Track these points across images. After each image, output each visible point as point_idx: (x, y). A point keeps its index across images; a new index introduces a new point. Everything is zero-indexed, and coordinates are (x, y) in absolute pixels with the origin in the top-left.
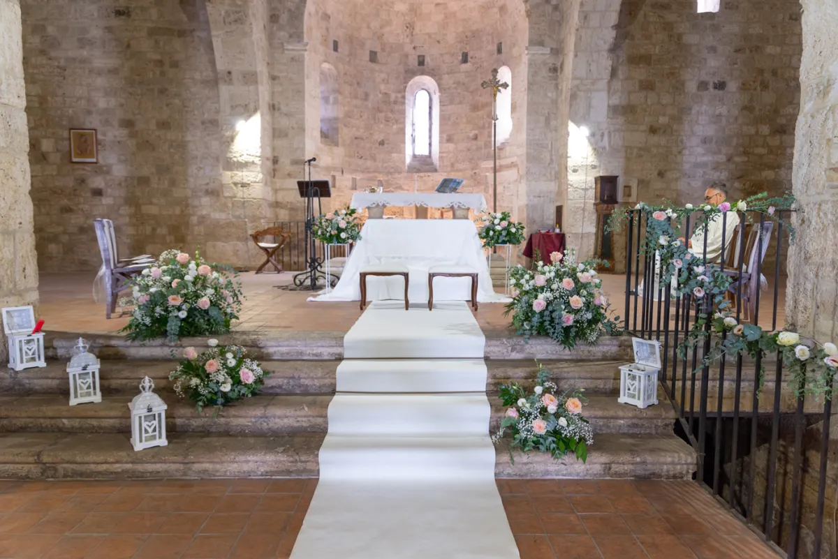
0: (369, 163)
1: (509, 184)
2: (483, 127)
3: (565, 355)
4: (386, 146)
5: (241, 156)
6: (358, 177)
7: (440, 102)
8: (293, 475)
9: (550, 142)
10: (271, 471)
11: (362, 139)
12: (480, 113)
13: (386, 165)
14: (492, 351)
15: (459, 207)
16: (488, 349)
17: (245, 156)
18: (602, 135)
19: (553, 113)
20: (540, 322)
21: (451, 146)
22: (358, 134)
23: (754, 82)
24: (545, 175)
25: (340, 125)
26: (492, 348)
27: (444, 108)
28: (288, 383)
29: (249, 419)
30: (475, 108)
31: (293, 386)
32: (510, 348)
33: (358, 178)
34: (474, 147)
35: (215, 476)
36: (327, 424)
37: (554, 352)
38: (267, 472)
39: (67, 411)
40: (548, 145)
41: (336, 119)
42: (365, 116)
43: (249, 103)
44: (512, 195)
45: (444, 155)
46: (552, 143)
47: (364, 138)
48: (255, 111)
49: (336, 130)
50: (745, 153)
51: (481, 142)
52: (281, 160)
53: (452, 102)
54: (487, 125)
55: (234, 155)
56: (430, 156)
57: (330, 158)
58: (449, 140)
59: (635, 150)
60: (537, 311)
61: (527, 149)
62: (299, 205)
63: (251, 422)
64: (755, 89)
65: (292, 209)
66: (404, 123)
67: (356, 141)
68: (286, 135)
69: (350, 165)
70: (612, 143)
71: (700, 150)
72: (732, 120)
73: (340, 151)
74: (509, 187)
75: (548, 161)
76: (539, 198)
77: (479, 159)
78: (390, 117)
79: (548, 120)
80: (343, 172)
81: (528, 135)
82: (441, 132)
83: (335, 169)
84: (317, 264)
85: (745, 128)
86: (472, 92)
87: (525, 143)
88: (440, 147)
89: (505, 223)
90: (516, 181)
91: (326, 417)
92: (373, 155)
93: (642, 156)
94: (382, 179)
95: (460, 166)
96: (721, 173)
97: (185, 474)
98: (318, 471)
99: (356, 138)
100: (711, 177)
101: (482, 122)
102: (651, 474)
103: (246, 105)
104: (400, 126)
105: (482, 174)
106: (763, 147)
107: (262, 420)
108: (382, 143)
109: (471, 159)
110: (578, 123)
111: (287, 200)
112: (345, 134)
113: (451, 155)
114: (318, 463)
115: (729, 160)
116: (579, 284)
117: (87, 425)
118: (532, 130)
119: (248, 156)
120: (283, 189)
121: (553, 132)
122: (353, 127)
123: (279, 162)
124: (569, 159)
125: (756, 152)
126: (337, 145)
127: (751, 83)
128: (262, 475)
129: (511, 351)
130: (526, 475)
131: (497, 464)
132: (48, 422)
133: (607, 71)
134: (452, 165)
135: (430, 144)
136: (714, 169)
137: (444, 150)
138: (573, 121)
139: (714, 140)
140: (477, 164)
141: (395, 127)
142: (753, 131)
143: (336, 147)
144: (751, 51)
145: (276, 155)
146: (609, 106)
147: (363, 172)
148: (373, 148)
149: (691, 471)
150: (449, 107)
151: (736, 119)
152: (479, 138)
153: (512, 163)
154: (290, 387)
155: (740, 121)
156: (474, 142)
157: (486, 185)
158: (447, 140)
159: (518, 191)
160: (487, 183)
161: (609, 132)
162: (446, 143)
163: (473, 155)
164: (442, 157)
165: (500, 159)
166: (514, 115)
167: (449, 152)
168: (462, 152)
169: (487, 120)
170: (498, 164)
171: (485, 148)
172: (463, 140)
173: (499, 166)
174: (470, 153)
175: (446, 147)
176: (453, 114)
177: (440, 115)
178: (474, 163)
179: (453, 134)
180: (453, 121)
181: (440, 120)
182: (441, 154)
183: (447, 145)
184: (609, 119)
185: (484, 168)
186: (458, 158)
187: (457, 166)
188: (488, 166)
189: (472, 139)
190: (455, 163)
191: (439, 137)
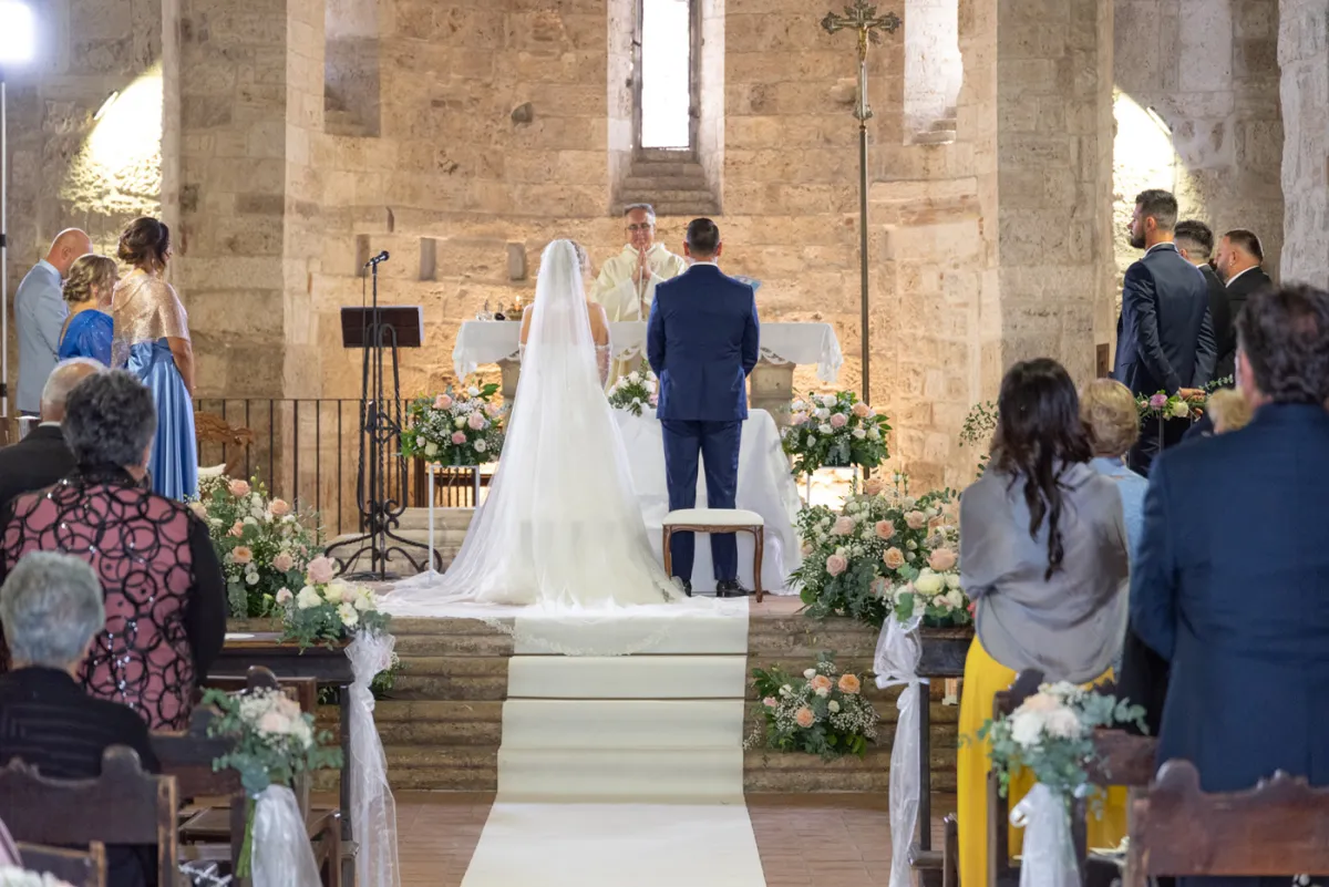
0: (479, 188)
1: (956, 266)
2: (876, 67)
4: (537, 124)
5: (100, 197)
6: (443, 235)
8: (460, 787)
9: (1075, 139)
10: (429, 782)
11: (457, 104)
13: (536, 190)
14: (762, 644)
16: (755, 640)
17: (115, 196)
18: (1218, 132)
21: (767, 125)
22: (442, 88)
24: (1058, 245)
25: (385, 65)
26: (762, 639)
28: (432, 683)
31: (438, 689)
32: (791, 638)
33: (441, 239)
34: (846, 132)
36: (501, 733)
37: (866, 645)
38: (423, 783)
40: (1067, 148)
41: (371, 43)
42: (468, 26)
43: (131, 37)
44: (965, 305)
45: (745, 155)
46: (1080, 143)
47: (464, 100)
48: (149, 60)
49: (372, 82)
52: (207, 198)
54: (886, 62)
55: (81, 193)
56: (693, 155)
57: (352, 178)
58: (762, 103)
60: (835, 575)
61: (1002, 159)
62: (261, 340)
63: (389, 730)
65: (237, 354)
66: (601, 43)
67: (436, 114)
68: (226, 118)
69: (415, 196)
70: (1250, 155)
73: (380, 151)
74: (955, 278)
75: (1070, 202)
76: (1041, 320)
78: (554, 27)
79: (1065, 71)
80: (391, 220)
81: (1003, 117)
82: (733, 75)
83: (367, 213)
84: (386, 517)
87: (994, 142)
88: (729, 128)
89: (842, 417)
90: (975, 258)
91: (499, 721)
92: (491, 159)
94: (523, 241)
95: (799, 198)
98: (496, 781)
99: (437, 104)
103: (121, 43)
104: (591, 54)
105: (871, 227)
107: (403, 726)
108: (524, 117)
109: (836, 173)
111: (224, 325)
112: (401, 92)
114: (495, 769)
116: (908, 531)
118: (1017, 101)
119: (124, 198)
120: (211, 291)
121: (1086, 107)
122: (426, 66)
123: (199, 205)
126: (372, 131)
128: (415, 788)
129: (795, 643)
130: (788, 788)
131: (747, 771)
134: (772, 191)
135: (694, 113)
137: (743, 138)
140: (856, 194)
141: (570, 57)
143: (370, 140)
145: (191, 181)
146: (1235, 42)
147: (457, 218)
148: (495, 137)
153: (965, 197)
154: (435, 691)
156: (842, 114)
157: (886, 266)
158: (753, 103)
159: (980, 293)
160: (889, 259)
161: (1239, 122)
162: (750, 115)
163: (842, 159)
164: (733, 164)
165: (926, 180)
166: (967, 42)
167: (760, 147)
168: (804, 147)
169: (888, 46)
170: (922, 198)
171: (881, 141)
172: (808, 105)
173: (925, 204)
174: (832, 152)
175: (749, 128)
176: (773, 13)
177: (727, 16)
178: (846, 188)
179: (774, 85)
180: (775, 37)
181: (727, 33)
182: (731, 153)
183: (751, 121)
184: (1237, 84)
185: (878, 206)
186: (790, 168)
187: (787, 194)
188: (893, 201)
189: (838, 102)
190: (781, 183)
191: (725, 90)
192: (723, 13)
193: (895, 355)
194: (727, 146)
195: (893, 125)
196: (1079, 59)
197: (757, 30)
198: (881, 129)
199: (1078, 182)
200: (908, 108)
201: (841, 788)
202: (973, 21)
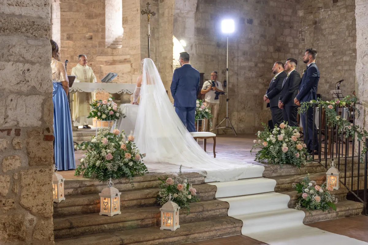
1: (123, 74)
2: (97, 31)
3: (292, 173)
7: (61, 9)
9: (155, 47)
10: (222, 234)
12: (94, 21)
14: (265, 174)
15: (127, 93)
18: (192, 47)
19: (156, 28)
20: (286, 157)
21: (71, 43)
23: (266, 21)
27: (64, 13)
29: (194, 214)
30: (90, 16)
34: (90, 45)
35: (199, 240)
39: (110, 219)
40: (153, 49)
45: (66, 49)
50: (263, 62)
51: (96, 41)
53: (70, 9)
54: (100, 30)
58: (69, 38)
59: (210, 57)
60: (285, 152)
64: (266, 25)
70: (198, 52)
71: (242, 59)
72: (256, 42)
77: (94, 54)
81: (141, 41)
82: (62, 31)
85: (262, 47)
86: (87, 4)
88: (62, 43)
90: (130, 72)
93: (213, 61)
96: (253, 73)
97: (186, 241)
100: (248, 75)
101: (96, 27)
102: (350, 214)
105: (97, 66)
106: (271, 58)
109: (88, 54)
110: (178, 38)
113: (71, 49)
115: (256, 65)
117: (117, 227)
121: (157, 41)
124: (173, 61)
125: (268, 61)
127: (264, 22)
128: (218, 237)
132: (97, 227)
133: (194, 6)
136: (249, 70)
137: (65, 45)
138: (176, 36)
139: (249, 54)
140: (93, 58)
142: (266, 50)
144: (263, 3)
146: (195, 28)
149: (361, 211)
150: (68, 13)
151: (258, 42)
152: (93, 38)
153: (126, 59)
155: (260, 43)
156: (89, 41)
157: (101, 74)
158: (67, 38)
159: (132, 80)
160: (102, 72)
161: (195, 45)
162: (66, 40)
163: (89, 51)
164: (63, 51)
165: (113, 56)
166: (125, 26)
167: (69, 47)
168: (79, 48)
169: (101, 27)
170: (112, 59)
171: (99, 47)
172: (81, 39)
173: (112, 61)
174: (87, 49)
175: (66, 43)
176: (72, 18)
177: (61, 18)
178: (90, 57)
179: (72, 34)
180: (72, 24)
181: (61, 22)
182: (62, 49)
183: (67, 42)
184: (195, 36)
185: (99, 61)
186: (76, 53)
187: (75, 58)
188: (103, 60)
189: (87, 38)
190: (74, 56)
191: (61, 35)
192: (60, 18)
193: (104, 93)
194: (61, 47)
195: (102, 43)
196: (156, 30)
197: (68, 21)
198: (99, 45)
199: (156, 56)
200: (106, 40)
201: (325, 219)
202: (128, 21)
